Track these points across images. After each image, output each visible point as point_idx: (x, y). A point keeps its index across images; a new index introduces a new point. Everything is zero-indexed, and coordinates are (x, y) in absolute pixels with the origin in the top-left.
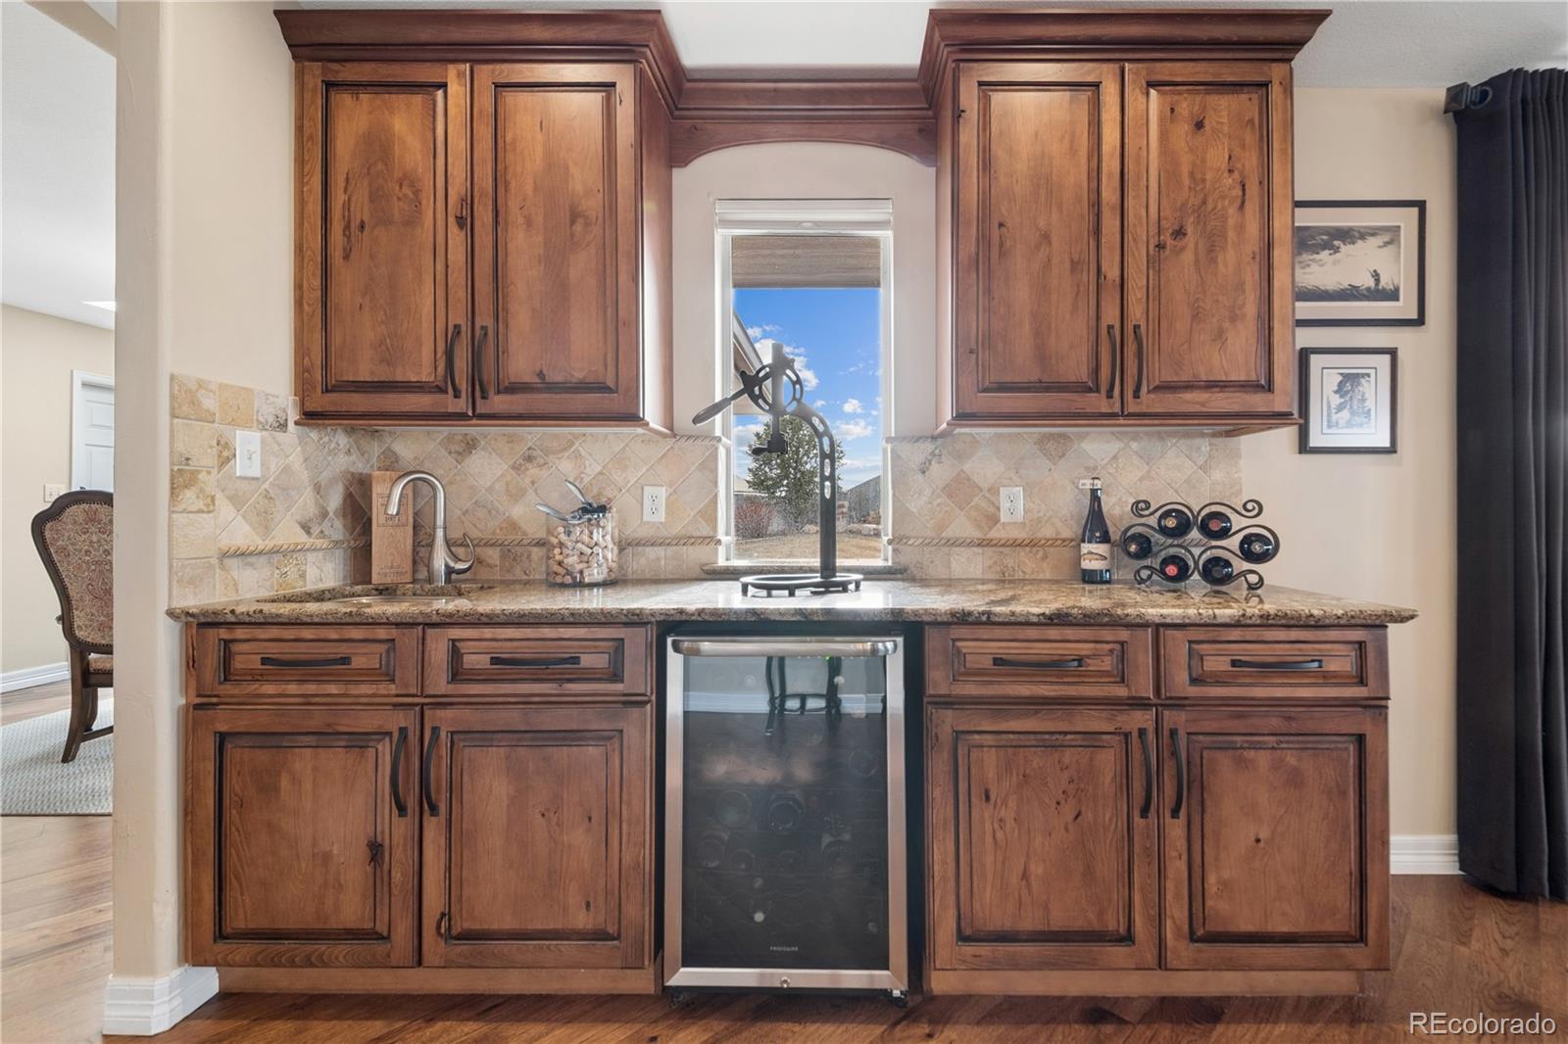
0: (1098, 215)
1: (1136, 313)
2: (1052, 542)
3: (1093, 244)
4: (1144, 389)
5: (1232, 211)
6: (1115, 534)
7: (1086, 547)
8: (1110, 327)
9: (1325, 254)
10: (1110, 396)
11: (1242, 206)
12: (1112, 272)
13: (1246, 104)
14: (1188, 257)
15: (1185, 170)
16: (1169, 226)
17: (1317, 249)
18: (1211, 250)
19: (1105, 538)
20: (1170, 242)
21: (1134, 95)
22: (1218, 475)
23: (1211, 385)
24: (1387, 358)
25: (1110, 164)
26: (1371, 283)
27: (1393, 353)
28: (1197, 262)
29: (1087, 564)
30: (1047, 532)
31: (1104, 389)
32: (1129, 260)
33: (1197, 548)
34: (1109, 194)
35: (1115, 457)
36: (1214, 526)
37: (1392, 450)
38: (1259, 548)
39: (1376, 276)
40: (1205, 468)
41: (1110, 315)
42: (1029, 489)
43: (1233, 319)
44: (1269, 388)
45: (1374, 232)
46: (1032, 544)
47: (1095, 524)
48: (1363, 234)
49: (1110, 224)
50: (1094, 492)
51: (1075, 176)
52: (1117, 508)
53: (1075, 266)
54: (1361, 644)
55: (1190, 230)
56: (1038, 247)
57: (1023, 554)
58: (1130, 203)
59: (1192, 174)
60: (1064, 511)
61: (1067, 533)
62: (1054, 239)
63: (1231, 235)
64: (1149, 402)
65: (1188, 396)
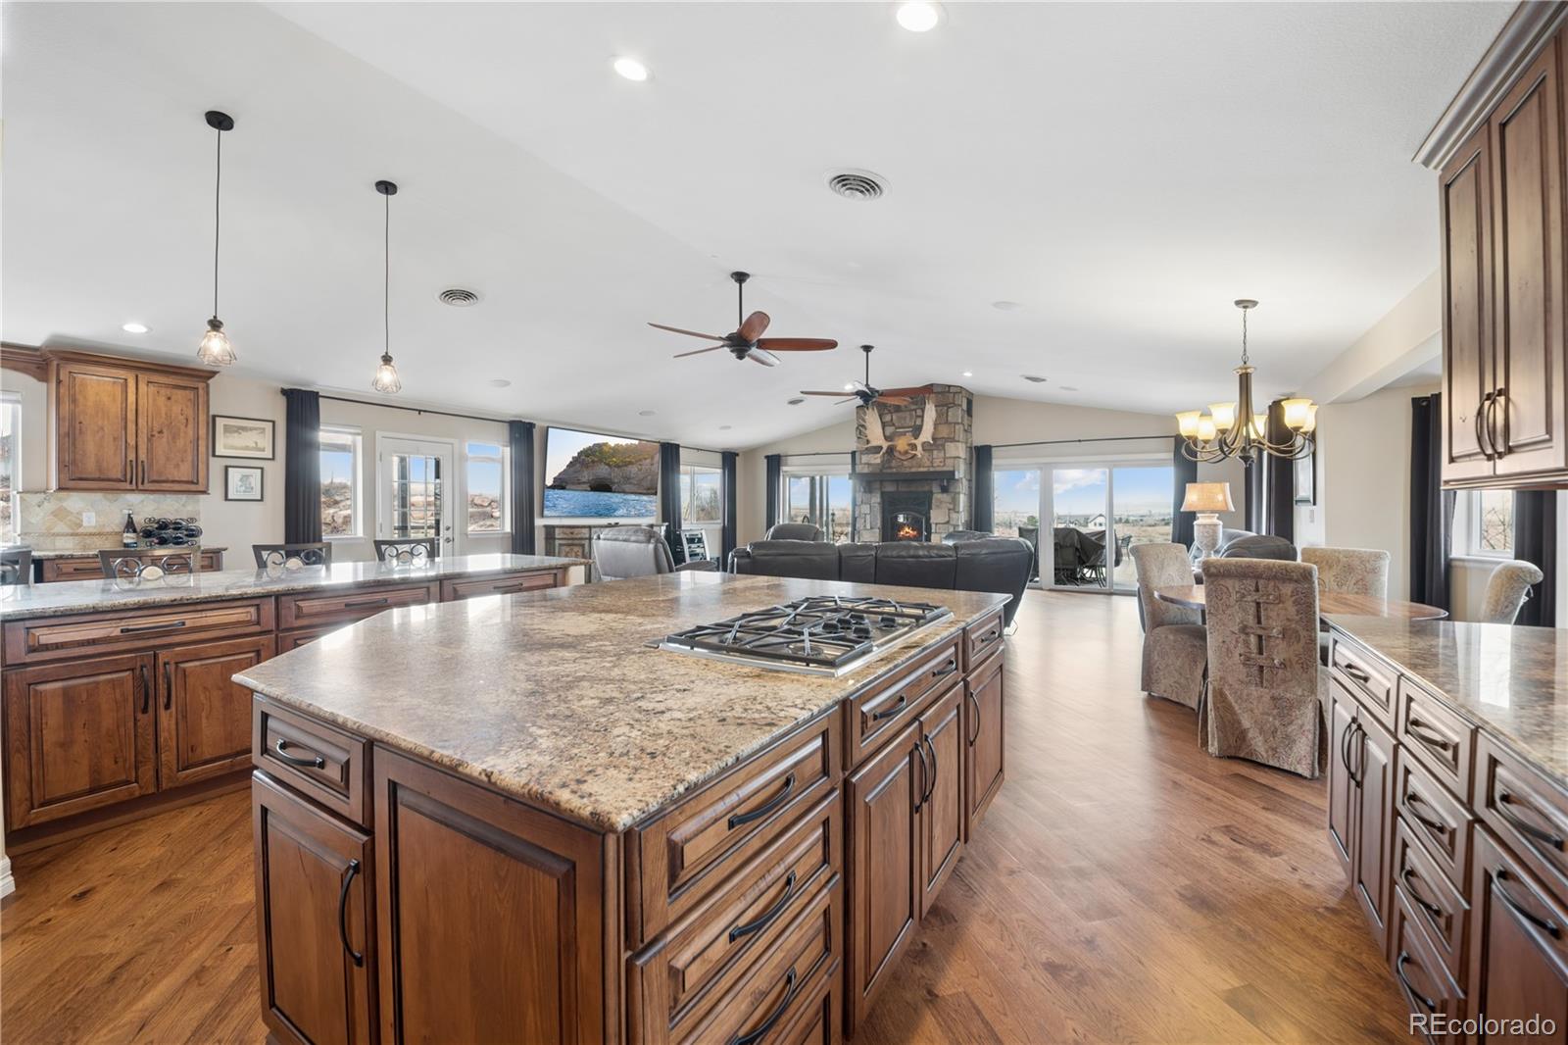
0: (126, 423)
1: (143, 456)
2: (110, 534)
3: (123, 432)
4: (146, 481)
5: (183, 427)
6: (138, 530)
7: (125, 535)
8: (131, 461)
9: (236, 435)
10: (131, 482)
11: (186, 426)
12: (132, 442)
13: (190, 394)
14: (164, 440)
15: (163, 412)
16: (157, 428)
17: (230, 432)
18: (174, 438)
19: (135, 531)
20: (157, 435)
21: (143, 387)
22: (190, 508)
23: (173, 482)
24: (260, 471)
25: (131, 406)
26: (254, 445)
27: (262, 469)
28: (168, 442)
29: (125, 541)
30: (108, 530)
31: (129, 480)
32: (140, 439)
33: (169, 533)
34: (131, 416)
35: (142, 501)
36: (177, 526)
37: (262, 500)
38: (193, 533)
39: (256, 443)
40: (183, 505)
41: (132, 456)
42: (98, 514)
43: (183, 461)
44: (197, 483)
45: (255, 429)
46: (100, 534)
47: (130, 525)
48: (251, 429)
49: (131, 427)
50: (129, 515)
51: (115, 409)
52: (139, 520)
53: (115, 439)
54: (211, 557)
55: (165, 431)
56: (98, 432)
57: (95, 538)
58: (140, 421)
59: (166, 414)
60: (117, 521)
61: (118, 530)
62: (105, 429)
63: (182, 435)
64: (147, 486)
65: (164, 485)
